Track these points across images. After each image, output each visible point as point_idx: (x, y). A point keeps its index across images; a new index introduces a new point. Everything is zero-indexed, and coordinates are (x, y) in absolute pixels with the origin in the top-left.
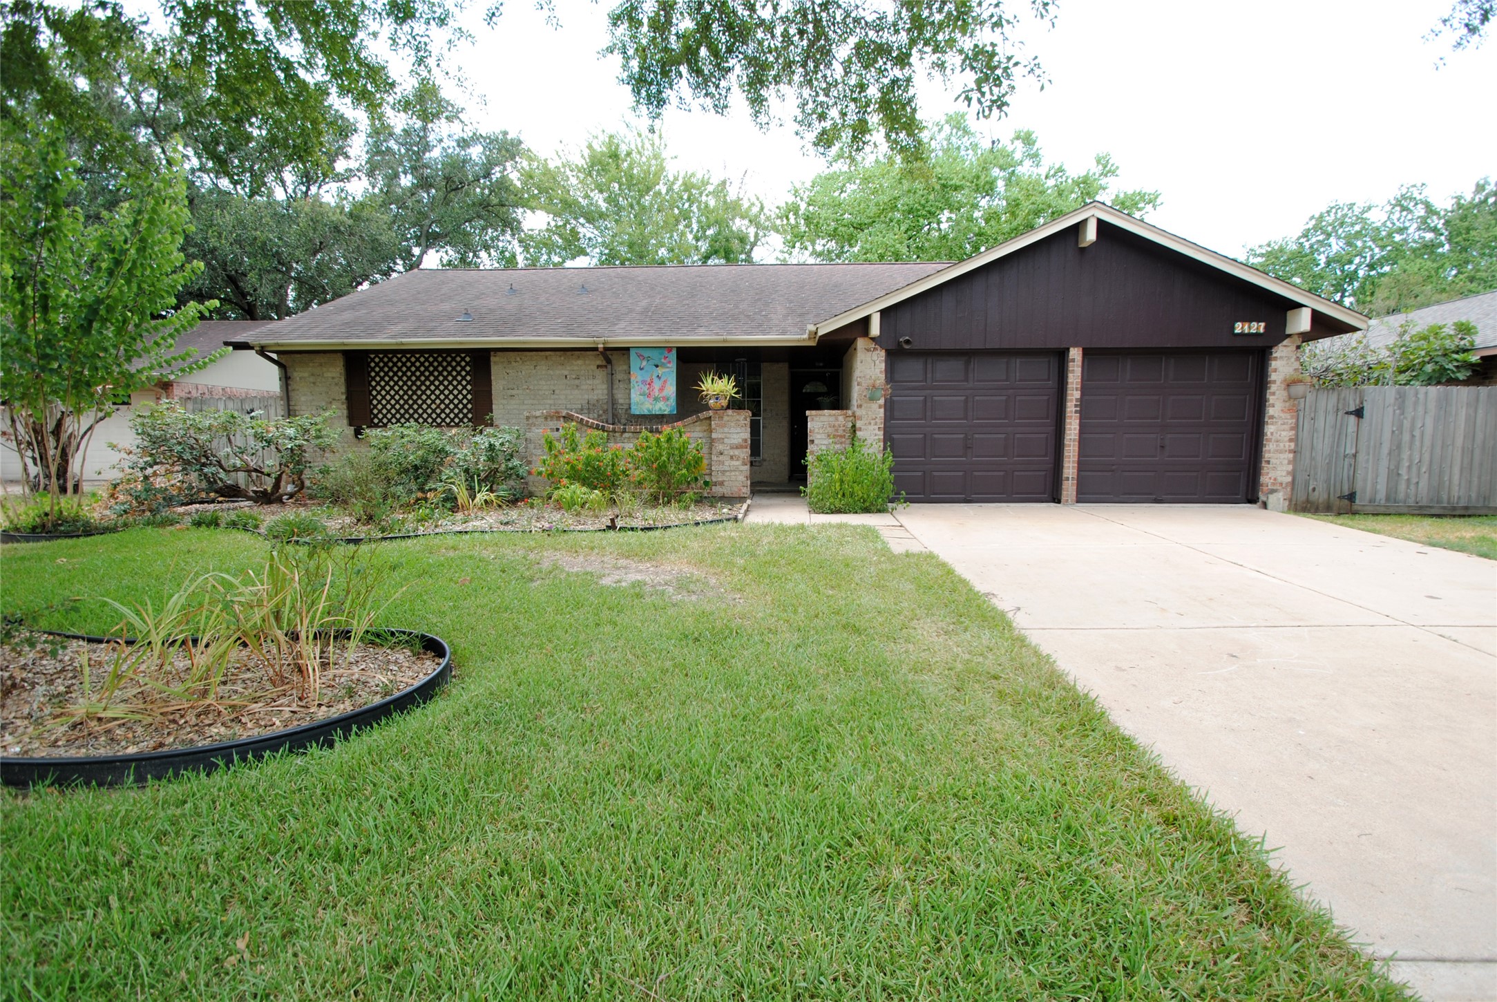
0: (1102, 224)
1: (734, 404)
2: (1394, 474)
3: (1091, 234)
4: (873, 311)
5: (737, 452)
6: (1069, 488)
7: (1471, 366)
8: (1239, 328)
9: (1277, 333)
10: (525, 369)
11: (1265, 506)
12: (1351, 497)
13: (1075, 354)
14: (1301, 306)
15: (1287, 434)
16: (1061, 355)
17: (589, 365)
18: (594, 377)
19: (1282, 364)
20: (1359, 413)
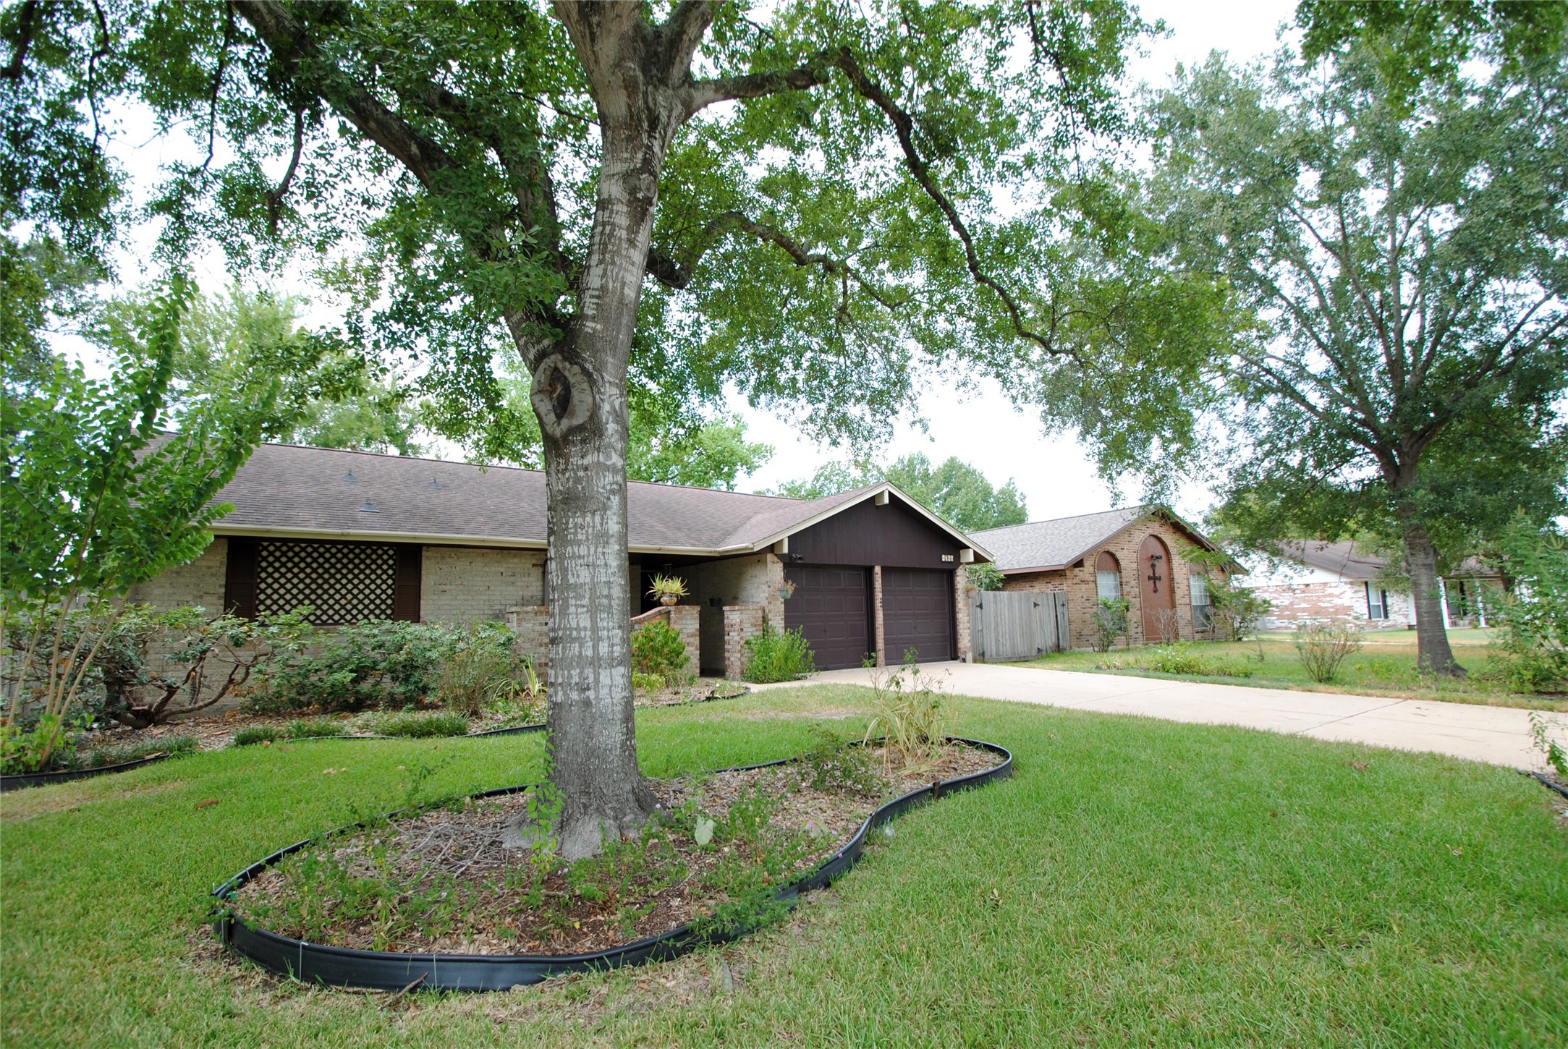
0: (890, 494)
1: (681, 601)
2: (997, 640)
3: (886, 501)
4: (784, 537)
5: (692, 640)
6: (881, 655)
7: (1002, 580)
8: (944, 558)
9: (957, 562)
10: (460, 565)
11: (964, 660)
12: (983, 654)
13: (878, 569)
14: (968, 548)
15: (966, 619)
16: (869, 571)
17: (526, 563)
18: (529, 575)
19: (961, 579)
20: (981, 606)
